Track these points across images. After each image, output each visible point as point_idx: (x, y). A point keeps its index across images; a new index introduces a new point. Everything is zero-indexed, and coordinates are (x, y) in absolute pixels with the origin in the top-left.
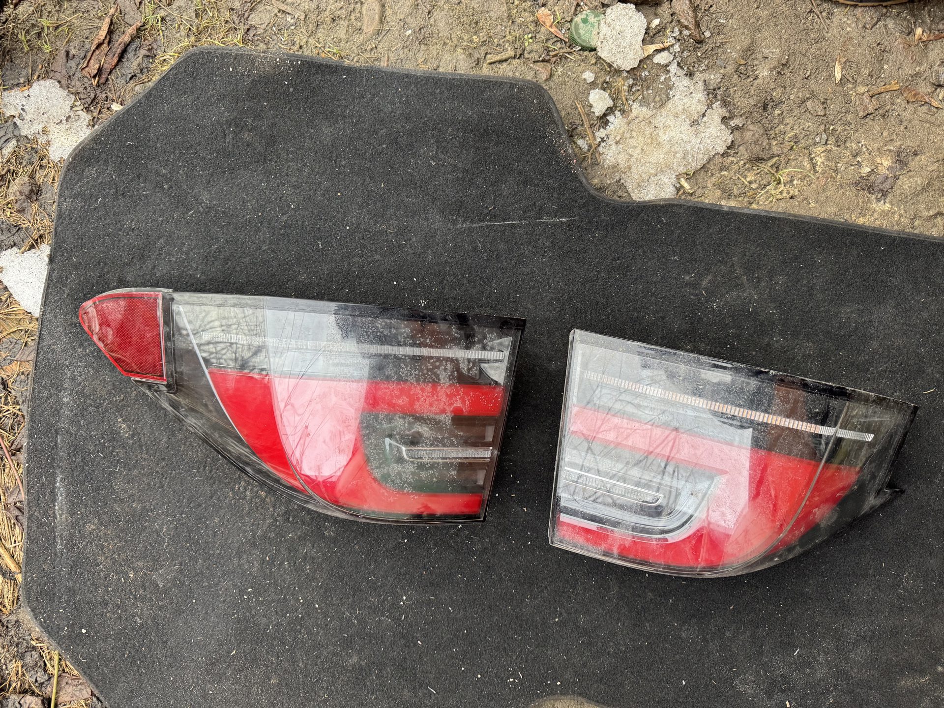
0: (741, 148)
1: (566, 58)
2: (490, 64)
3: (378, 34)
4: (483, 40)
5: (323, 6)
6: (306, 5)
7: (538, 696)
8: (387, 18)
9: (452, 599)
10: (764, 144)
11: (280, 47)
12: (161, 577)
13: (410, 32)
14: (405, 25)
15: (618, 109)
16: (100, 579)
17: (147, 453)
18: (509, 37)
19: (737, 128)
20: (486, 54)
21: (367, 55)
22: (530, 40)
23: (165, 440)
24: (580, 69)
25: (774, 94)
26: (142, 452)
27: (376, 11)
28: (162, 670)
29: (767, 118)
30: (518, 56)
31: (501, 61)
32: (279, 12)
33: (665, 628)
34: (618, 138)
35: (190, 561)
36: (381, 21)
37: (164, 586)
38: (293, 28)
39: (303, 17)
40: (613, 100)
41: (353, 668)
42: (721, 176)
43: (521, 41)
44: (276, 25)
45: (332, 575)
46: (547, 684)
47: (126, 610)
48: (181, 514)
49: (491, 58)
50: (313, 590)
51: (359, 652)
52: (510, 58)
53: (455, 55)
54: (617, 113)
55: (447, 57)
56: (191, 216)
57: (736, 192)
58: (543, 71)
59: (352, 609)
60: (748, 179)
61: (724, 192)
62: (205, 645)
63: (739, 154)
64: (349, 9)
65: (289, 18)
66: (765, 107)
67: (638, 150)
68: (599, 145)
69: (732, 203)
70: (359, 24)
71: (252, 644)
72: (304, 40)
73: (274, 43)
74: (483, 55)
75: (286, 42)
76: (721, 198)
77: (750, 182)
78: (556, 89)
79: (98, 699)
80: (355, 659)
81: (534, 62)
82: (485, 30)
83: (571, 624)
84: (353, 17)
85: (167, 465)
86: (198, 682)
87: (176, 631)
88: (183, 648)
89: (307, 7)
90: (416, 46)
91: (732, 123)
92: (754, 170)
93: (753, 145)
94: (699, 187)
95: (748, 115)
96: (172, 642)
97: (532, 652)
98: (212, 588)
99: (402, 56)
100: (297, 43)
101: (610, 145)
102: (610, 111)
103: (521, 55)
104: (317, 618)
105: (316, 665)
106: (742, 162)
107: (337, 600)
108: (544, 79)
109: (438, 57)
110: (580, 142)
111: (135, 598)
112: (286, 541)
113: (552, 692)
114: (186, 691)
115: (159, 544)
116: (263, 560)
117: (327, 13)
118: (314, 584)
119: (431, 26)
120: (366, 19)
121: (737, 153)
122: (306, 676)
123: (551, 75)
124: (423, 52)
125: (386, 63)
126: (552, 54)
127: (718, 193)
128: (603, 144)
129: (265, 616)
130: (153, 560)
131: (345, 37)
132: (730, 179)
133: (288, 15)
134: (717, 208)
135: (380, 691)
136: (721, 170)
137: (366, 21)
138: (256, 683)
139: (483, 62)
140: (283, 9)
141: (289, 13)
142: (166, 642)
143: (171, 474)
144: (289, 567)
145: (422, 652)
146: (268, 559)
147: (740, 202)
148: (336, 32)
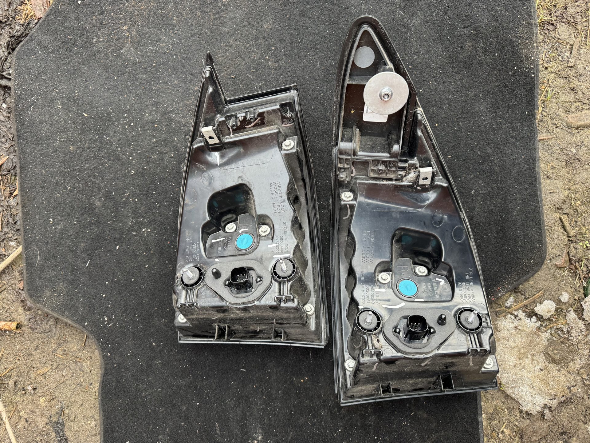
0: (528, 421)
1: (576, 276)
2: (560, 219)
3: (568, 127)
4: (578, 209)
5: (582, 78)
6: (580, 65)
7: (99, 340)
8: (582, 131)
9: (154, 265)
10: (534, 438)
11: (543, 52)
12: (128, 50)
13: (575, 151)
14: (579, 146)
15: (542, 323)
16: (118, 5)
17: (214, 19)
18: (584, 229)
19: (543, 415)
20: (568, 214)
21: (550, 121)
22: (585, 246)
23: (226, 30)
24: (569, 289)
25: (574, 439)
26: (214, 15)
27: (586, 122)
28: (64, 66)
29: (555, 436)
30: (570, 239)
31: (564, 227)
32: (571, 45)
33: (163, 423)
34: (519, 327)
35: (143, 68)
36: (578, 127)
37: (122, 53)
38: (560, 59)
39: (570, 65)
40: (548, 319)
41: (92, 204)
42: (503, 410)
43: (582, 239)
44: (560, 45)
45: (153, 175)
46: (108, 344)
47: (99, 30)
48: (175, 55)
49: (565, 218)
50: (140, 163)
51: (104, 206)
52: (567, 232)
53: (563, 190)
54: (539, 324)
55: (560, 184)
56: (399, 14)
57: (494, 423)
58: (562, 261)
59: (133, 195)
60: (505, 430)
61: (492, 414)
62: (87, 93)
63: (523, 420)
64: (583, 100)
65: (567, 54)
66: (564, 433)
67: (513, 345)
68: (512, 314)
69: (484, 423)
70: (573, 110)
71: (94, 127)
72: (552, 70)
73: (545, 46)
74: (566, 211)
75: (548, 56)
76: (487, 413)
77: (503, 432)
78: (551, 273)
79: (37, 23)
80: (98, 204)
81: (568, 253)
82: (586, 209)
83: (153, 355)
84: (577, 104)
85: (209, 36)
86: (60, 93)
87: (92, 70)
88: (81, 77)
89: (579, 66)
90: (564, 158)
91: (546, 411)
92: (513, 434)
93: (532, 430)
94: (492, 395)
95: (554, 422)
96: (84, 68)
97: (128, 329)
98: (128, 89)
99: (554, 149)
100: (549, 65)
101: (513, 322)
102: (540, 318)
103: (572, 241)
104: (121, 170)
105: (89, 176)
106: (517, 424)
107: (137, 182)
108: (557, 263)
109: (558, 177)
110: (511, 299)
111: (110, 34)
112: (171, 136)
113: (103, 349)
114: (53, 86)
115: (151, 43)
116: (154, 123)
117: (577, 83)
118: (145, 164)
119: (582, 167)
120: (578, 114)
121: (523, 418)
122: (80, 171)
123: (560, 268)
124: (560, 164)
125: (546, 138)
126: (577, 265)
127: (491, 410)
128: (513, 317)
129: (115, 132)
130: (139, 42)
131: (560, 101)
132: (503, 417)
133: (569, 52)
134: (479, 412)
135: (80, 226)
136: (508, 409)
137: (577, 115)
138: (68, 136)
139: (560, 213)
140: (574, 48)
141: (571, 53)
142: (83, 64)
143: (203, 40)
144: (153, 143)
145: (112, 251)
146: (156, 126)
147: (487, 428)
148: (563, 93)
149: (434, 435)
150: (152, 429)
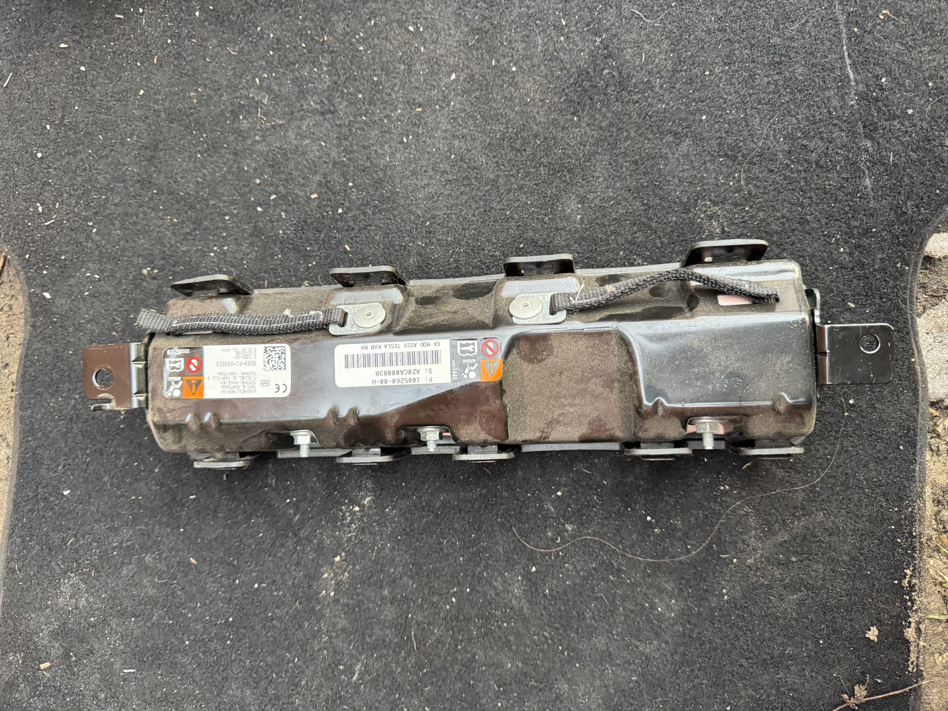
149: (799, 519)
150: (124, 466)
